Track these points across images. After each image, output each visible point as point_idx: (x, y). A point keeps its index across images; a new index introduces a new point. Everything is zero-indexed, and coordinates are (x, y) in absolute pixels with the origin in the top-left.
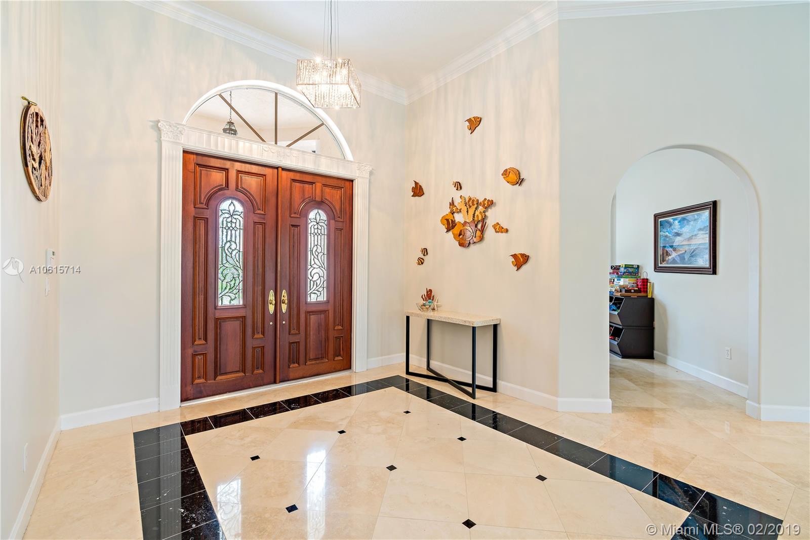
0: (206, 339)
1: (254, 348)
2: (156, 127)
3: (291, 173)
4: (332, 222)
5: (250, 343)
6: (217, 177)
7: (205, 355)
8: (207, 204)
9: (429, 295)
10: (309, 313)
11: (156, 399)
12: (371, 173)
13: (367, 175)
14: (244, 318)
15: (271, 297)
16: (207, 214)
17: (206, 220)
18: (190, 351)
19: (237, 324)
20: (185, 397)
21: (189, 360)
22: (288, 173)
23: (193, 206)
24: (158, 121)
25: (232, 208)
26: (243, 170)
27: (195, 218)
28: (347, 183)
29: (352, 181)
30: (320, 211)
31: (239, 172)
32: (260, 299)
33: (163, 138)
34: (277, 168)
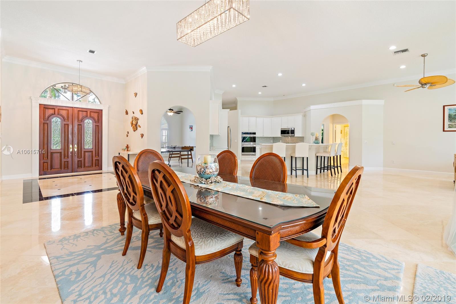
0: (47, 158)
1: (65, 162)
2: (30, 98)
3: (78, 109)
4: (94, 124)
5: (63, 160)
6: (51, 111)
7: (47, 163)
8: (48, 119)
9: (127, 147)
10: (85, 152)
11: (31, 174)
12: (109, 107)
13: (108, 108)
14: (61, 153)
15: (71, 146)
16: (48, 122)
17: (48, 124)
18: (42, 161)
19: (59, 154)
20: (40, 174)
21: (42, 164)
22: (77, 109)
23: (43, 120)
24: (31, 97)
25: (56, 120)
26: (60, 109)
27: (44, 123)
28: (100, 111)
29: (102, 110)
30: (89, 120)
31: (59, 109)
32: (67, 147)
33: (32, 101)
34: (73, 107)
